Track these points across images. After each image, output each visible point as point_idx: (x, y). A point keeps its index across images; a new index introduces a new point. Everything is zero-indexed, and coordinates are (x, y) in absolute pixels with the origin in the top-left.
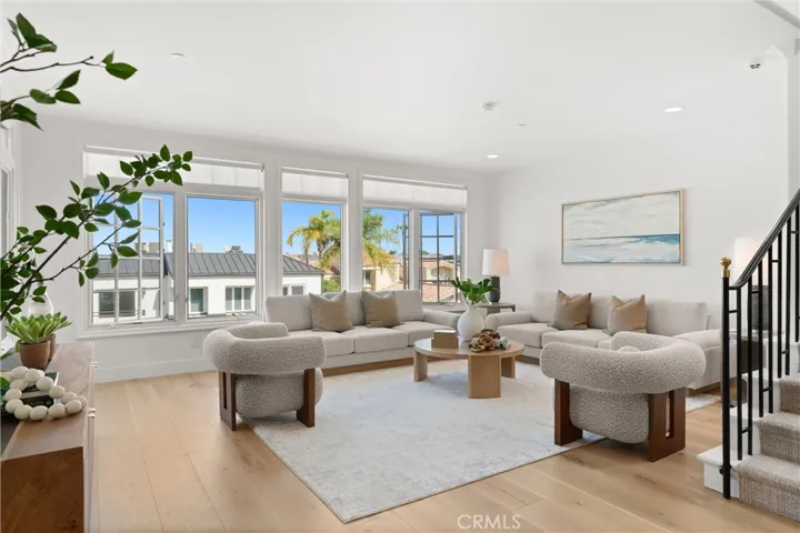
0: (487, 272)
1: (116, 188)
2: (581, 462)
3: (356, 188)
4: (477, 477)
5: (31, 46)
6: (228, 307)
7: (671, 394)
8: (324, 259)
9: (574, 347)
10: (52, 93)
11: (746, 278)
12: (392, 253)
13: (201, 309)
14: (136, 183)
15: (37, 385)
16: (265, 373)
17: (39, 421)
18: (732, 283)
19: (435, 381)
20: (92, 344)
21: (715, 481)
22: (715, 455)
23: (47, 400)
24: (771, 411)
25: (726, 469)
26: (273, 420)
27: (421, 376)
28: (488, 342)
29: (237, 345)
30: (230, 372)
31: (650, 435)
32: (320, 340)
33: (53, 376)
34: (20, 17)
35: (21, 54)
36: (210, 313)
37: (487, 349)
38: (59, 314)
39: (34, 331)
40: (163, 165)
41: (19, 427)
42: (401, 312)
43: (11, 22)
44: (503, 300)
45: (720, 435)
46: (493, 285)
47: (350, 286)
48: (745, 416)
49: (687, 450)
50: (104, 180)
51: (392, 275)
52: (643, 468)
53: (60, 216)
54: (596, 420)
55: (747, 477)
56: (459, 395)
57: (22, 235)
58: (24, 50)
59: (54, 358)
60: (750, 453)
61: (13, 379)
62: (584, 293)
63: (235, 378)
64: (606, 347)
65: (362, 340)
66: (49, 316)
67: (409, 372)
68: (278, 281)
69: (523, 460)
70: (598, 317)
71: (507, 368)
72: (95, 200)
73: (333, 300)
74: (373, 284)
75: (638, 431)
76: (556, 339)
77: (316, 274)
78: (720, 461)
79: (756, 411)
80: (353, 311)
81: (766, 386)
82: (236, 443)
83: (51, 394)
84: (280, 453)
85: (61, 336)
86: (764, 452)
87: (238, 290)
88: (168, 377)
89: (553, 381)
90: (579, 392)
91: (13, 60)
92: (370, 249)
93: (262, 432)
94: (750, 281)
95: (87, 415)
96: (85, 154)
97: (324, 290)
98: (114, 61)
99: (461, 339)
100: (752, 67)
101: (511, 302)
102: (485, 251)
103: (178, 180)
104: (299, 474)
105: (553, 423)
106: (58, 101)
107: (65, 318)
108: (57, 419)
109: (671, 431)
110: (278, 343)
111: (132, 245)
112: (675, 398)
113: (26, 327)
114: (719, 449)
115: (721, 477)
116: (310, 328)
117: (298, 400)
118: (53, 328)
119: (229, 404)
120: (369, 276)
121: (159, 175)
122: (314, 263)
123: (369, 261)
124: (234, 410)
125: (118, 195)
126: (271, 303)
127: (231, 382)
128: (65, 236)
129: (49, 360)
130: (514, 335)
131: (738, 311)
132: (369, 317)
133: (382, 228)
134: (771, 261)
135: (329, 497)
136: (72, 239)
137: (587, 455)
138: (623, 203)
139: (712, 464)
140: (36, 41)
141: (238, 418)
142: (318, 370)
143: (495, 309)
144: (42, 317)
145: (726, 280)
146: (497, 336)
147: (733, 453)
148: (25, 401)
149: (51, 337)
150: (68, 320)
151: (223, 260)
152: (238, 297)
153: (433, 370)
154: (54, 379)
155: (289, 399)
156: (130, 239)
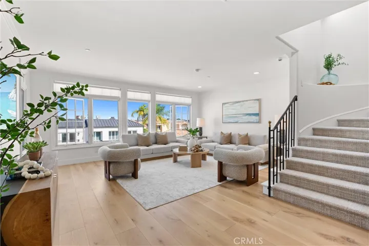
0: (198, 125)
1: (59, 97)
2: (225, 187)
3: (153, 97)
4: (192, 193)
5: (19, 48)
6: (110, 138)
7: (254, 164)
8: (144, 122)
9: (224, 150)
10: (26, 65)
11: (276, 127)
12: (168, 119)
13: (100, 139)
14: (66, 95)
15: (34, 167)
16: (121, 161)
17: (34, 179)
18: (271, 129)
19: (180, 162)
20: (57, 152)
21: (266, 191)
22: (266, 183)
23: (38, 172)
24: (283, 169)
25: (269, 188)
26: (123, 177)
27: (175, 161)
28: (197, 149)
29: (110, 151)
30: (108, 161)
31: (247, 178)
32: (139, 150)
33: (40, 163)
34: (15, 38)
35: (15, 51)
36: (103, 140)
37: (197, 151)
38: (44, 141)
39: (34, 148)
40: (77, 89)
41: (26, 182)
42: (169, 140)
43: (11, 40)
44: (203, 135)
45: (268, 177)
46: (200, 130)
47: (152, 131)
48: (275, 171)
49: (259, 182)
50: (55, 94)
51: (168, 127)
52: (245, 188)
53: (36, 107)
54: (231, 174)
55: (275, 189)
56: (187, 167)
57: (26, 113)
58: (16, 50)
59: (42, 157)
60: (277, 182)
61: (24, 165)
62: (229, 132)
63: (110, 163)
64: (235, 150)
65: (156, 149)
66: (40, 142)
67: (171, 159)
68: (126, 129)
69: (207, 187)
70: (233, 140)
71: (204, 157)
72: (51, 101)
73: (145, 135)
74: (161, 130)
75: (243, 176)
76: (219, 147)
77: (140, 127)
78: (268, 185)
79: (279, 169)
80: (152, 139)
81: (282, 161)
82: (110, 185)
83: (39, 169)
84: (125, 188)
85: (44, 149)
86: (281, 182)
87: (113, 132)
88: (86, 163)
89: (217, 161)
90: (226, 165)
91: (12, 53)
92: (160, 118)
93: (119, 181)
94: (277, 128)
95: (53, 177)
96: (54, 84)
97: (144, 132)
98: (52, 54)
99: (189, 148)
100: (279, 60)
101: (206, 136)
102: (198, 119)
103: (83, 94)
104: (132, 195)
105: (217, 175)
106: (28, 68)
107: (46, 143)
108: (41, 178)
109: (254, 176)
110: (125, 151)
111: (64, 117)
112: (255, 166)
113: (31, 146)
114: (267, 182)
115: (268, 190)
116: (137, 145)
117: (132, 170)
118: (41, 146)
119: (107, 172)
120: (160, 127)
121: (75, 92)
122: (141, 123)
123: (160, 122)
124: (109, 174)
125: (59, 99)
126: (123, 137)
127: (108, 164)
128: (38, 114)
129: (40, 158)
130: (206, 147)
131: (274, 138)
132: (158, 141)
133: (164, 111)
134: (284, 122)
135: (141, 202)
136: (41, 115)
137: (228, 185)
138: (242, 103)
139: (265, 186)
140: (21, 46)
141: (111, 177)
142: (139, 160)
143: (201, 138)
144: (37, 142)
145: (270, 128)
146: (200, 147)
147: (272, 182)
148: (29, 172)
149: (41, 150)
150: (47, 143)
151: (108, 122)
152: (113, 135)
153: (179, 159)
154: (40, 164)
155: (129, 169)
156: (63, 115)
